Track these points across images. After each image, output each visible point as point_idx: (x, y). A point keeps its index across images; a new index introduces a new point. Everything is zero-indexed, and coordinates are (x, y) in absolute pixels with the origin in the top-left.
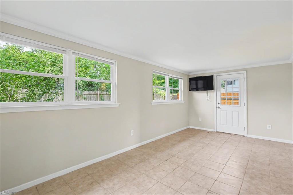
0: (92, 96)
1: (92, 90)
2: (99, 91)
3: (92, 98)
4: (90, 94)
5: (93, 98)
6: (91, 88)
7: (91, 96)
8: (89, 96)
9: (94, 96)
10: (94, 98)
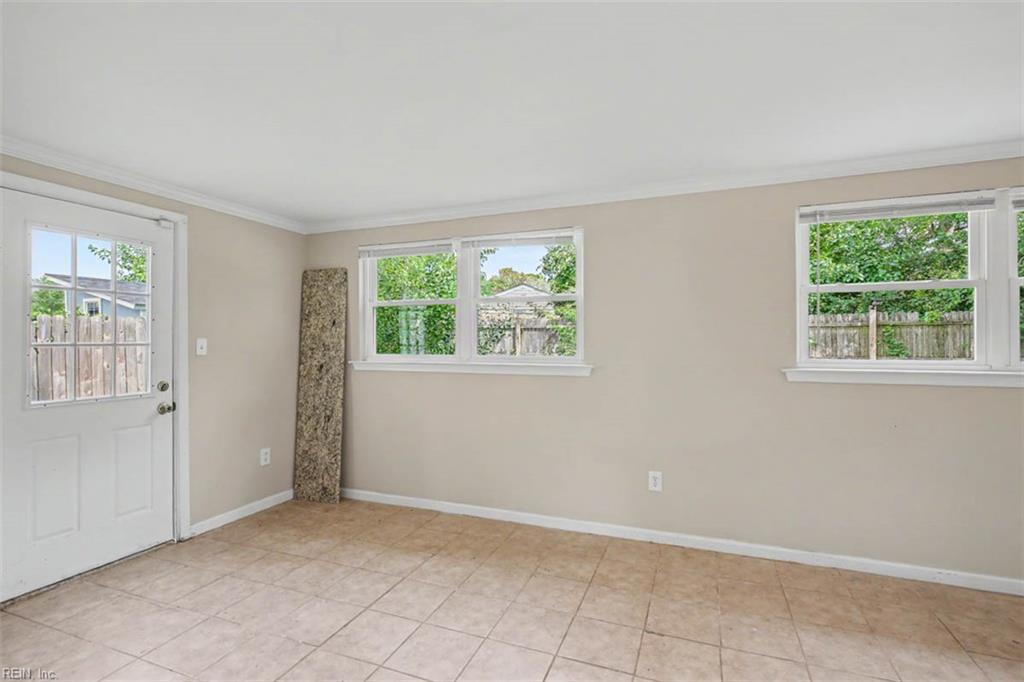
0: (842, 331)
1: (843, 308)
2: (873, 314)
3: (842, 343)
4: (831, 324)
5: (846, 343)
6: (840, 301)
7: (834, 331)
8: (825, 334)
9: (852, 332)
10: (849, 341)
